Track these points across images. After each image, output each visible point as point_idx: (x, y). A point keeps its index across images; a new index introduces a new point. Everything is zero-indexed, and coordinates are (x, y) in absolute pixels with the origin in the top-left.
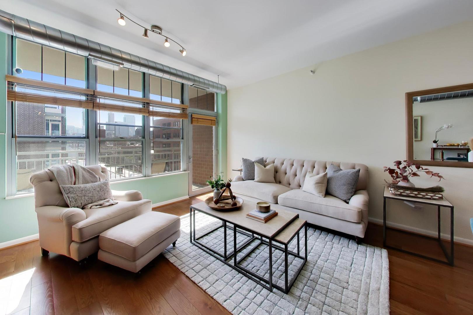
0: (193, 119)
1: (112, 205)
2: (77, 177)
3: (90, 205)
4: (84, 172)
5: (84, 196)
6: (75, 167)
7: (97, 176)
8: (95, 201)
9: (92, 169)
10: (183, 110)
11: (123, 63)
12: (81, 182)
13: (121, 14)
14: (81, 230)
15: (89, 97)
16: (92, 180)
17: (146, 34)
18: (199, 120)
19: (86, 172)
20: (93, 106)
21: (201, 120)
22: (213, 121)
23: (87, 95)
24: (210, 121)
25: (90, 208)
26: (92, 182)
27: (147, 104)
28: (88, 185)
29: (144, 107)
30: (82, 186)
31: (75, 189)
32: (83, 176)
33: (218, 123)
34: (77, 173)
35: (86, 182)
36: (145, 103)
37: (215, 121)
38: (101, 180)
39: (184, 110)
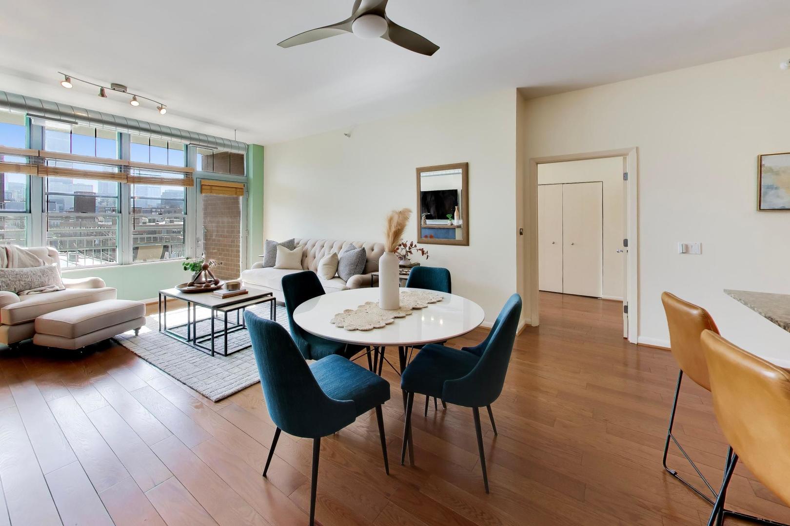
0: (203, 187)
1: (57, 290)
2: (10, 259)
3: (26, 292)
4: (20, 253)
5: (19, 281)
6: (8, 249)
7: (41, 260)
8: (35, 288)
9: (35, 252)
10: (186, 175)
11: (77, 121)
12: (17, 266)
13: (66, 76)
14: (11, 311)
15: (31, 160)
16: (32, 263)
17: (102, 94)
18: (214, 188)
19: (24, 254)
20: (38, 171)
21: (217, 188)
22: (238, 190)
23: (29, 157)
24: (234, 189)
25: (27, 294)
26: (32, 266)
27: (125, 168)
28: (25, 270)
29: (121, 171)
30: (17, 270)
31: (6, 273)
32: (20, 259)
33: (248, 191)
34: (10, 255)
35: (23, 265)
36: (121, 165)
37: (243, 189)
38: (47, 264)
39: (189, 175)
